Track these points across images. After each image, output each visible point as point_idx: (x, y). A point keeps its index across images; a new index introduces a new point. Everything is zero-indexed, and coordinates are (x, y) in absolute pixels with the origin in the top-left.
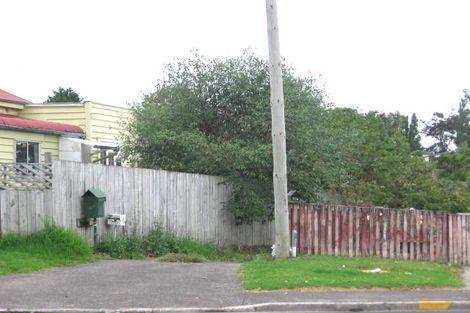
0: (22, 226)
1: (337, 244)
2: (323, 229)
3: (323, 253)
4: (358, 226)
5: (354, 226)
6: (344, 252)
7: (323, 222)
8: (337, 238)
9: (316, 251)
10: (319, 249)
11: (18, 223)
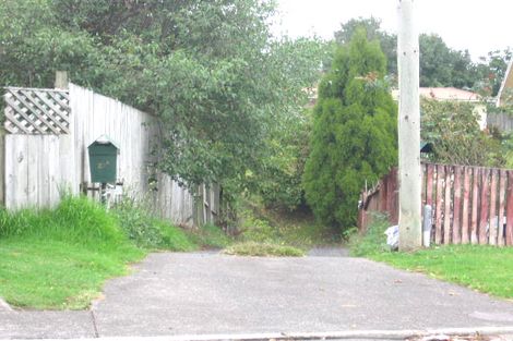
0: (32, 195)
1: (475, 226)
2: (457, 203)
3: (456, 241)
4: (502, 199)
5: (498, 197)
6: (483, 240)
7: (458, 193)
8: (474, 218)
9: (447, 238)
10: (451, 234)
11: (27, 191)
